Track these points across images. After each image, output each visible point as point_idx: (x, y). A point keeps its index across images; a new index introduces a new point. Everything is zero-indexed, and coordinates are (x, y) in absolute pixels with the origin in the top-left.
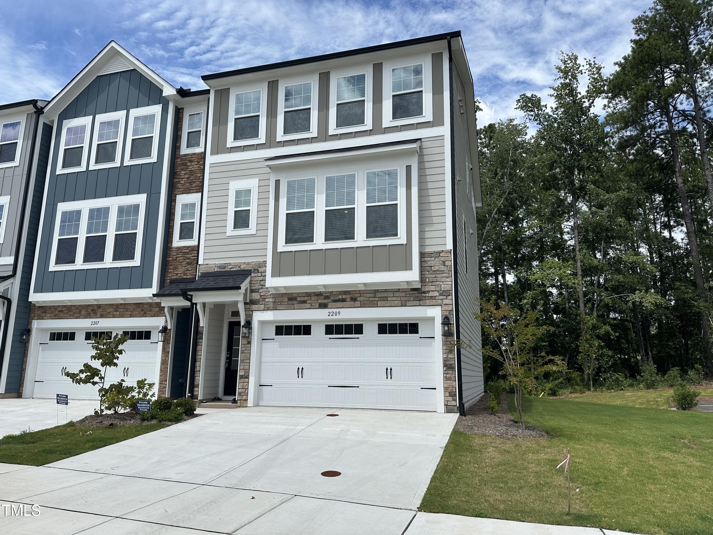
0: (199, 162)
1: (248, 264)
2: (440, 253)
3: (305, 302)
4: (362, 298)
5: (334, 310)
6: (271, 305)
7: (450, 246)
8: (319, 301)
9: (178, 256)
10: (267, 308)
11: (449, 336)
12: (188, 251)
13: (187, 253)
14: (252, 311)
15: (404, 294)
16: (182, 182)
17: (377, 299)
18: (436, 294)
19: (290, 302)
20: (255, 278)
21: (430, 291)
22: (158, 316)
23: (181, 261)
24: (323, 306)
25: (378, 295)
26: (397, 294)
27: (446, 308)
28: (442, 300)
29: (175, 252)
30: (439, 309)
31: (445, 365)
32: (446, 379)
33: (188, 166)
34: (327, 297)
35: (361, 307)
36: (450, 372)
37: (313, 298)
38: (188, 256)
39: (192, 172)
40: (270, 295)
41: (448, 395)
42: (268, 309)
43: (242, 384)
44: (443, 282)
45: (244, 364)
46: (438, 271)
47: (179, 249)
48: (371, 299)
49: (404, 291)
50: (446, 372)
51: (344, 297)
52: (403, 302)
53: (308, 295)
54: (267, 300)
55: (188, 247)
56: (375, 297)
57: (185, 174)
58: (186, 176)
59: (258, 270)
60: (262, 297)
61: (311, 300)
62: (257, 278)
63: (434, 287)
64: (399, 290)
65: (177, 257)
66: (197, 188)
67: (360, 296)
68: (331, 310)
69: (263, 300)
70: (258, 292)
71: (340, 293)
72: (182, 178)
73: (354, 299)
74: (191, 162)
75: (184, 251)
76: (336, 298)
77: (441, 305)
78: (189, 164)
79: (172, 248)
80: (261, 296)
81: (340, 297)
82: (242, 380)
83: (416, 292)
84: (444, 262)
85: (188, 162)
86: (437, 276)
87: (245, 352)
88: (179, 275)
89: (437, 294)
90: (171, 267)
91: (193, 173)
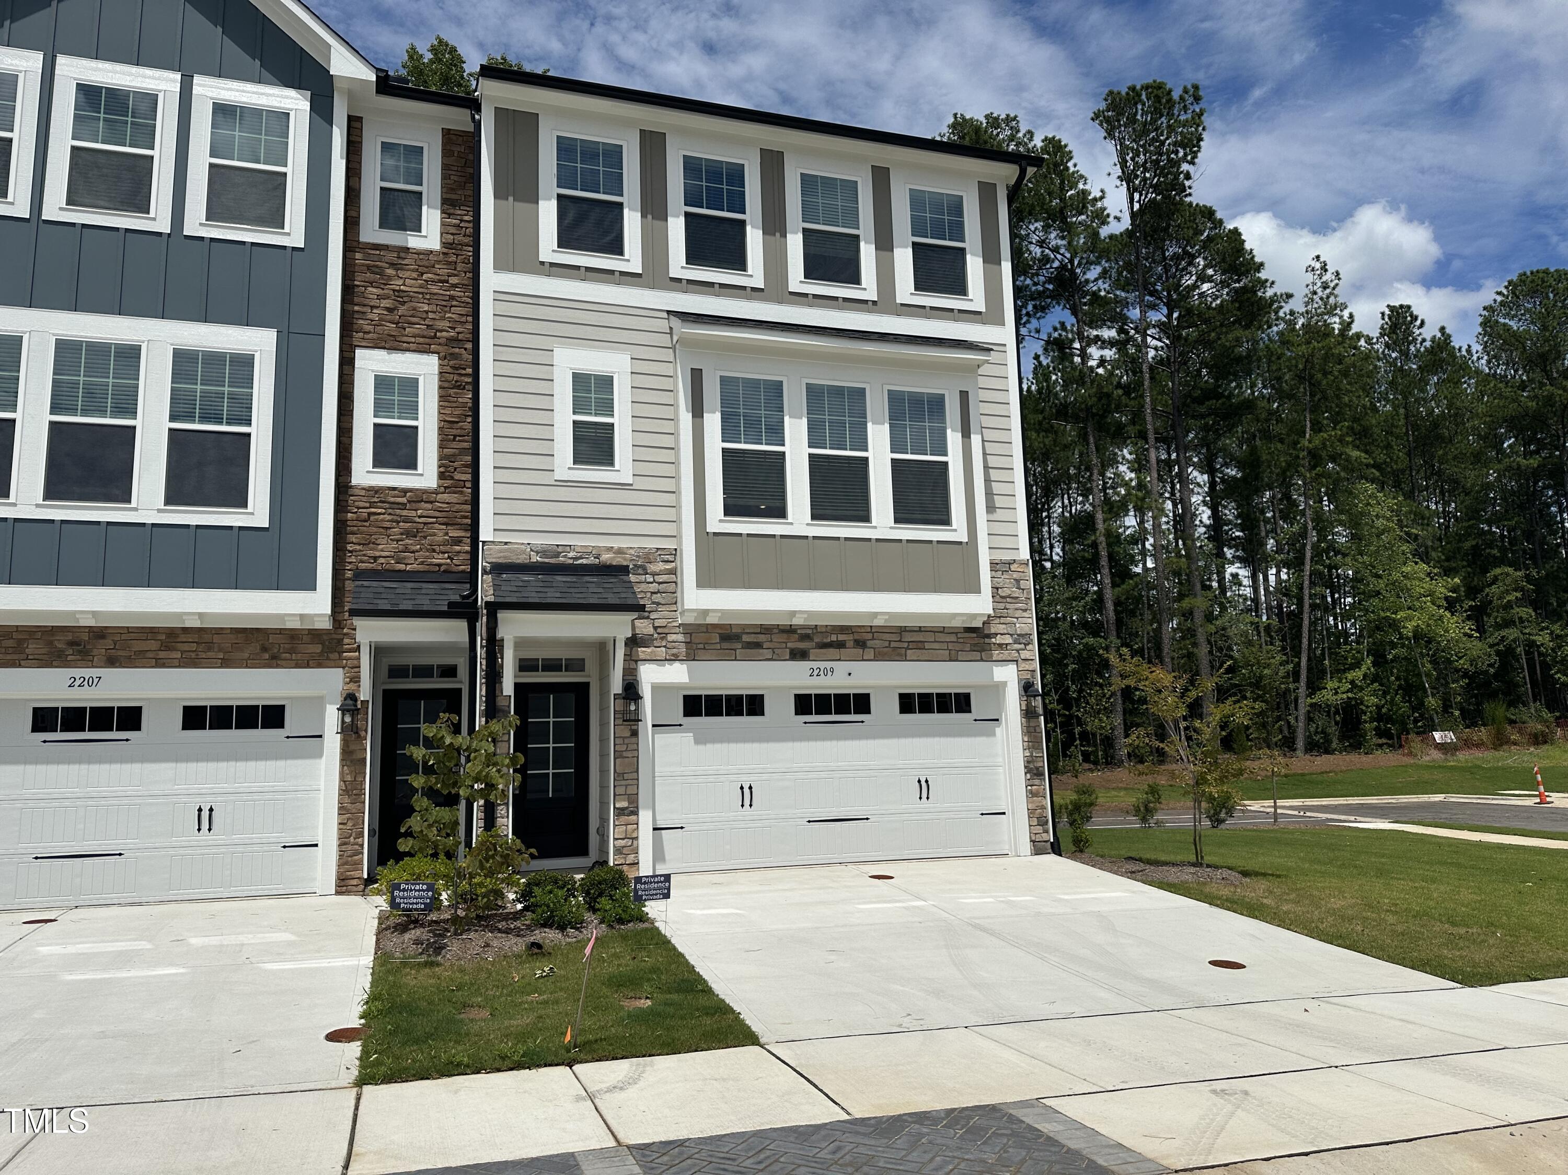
0: (422, 274)
1: (620, 551)
2: (1010, 563)
3: (758, 645)
4: (876, 643)
5: (822, 665)
6: (683, 649)
7: (1024, 553)
8: (789, 645)
9: (373, 510)
10: (673, 655)
11: (1033, 717)
12: (404, 500)
13: (403, 506)
14: (636, 661)
15: (953, 638)
16: (370, 316)
17: (905, 645)
18: (1008, 640)
19: (726, 645)
20: (639, 585)
21: (997, 634)
22: (320, 666)
23: (388, 524)
24: (799, 655)
25: (908, 637)
26: (942, 637)
27: (1026, 666)
28: (1018, 651)
29: (364, 499)
30: (1012, 668)
31: (1028, 770)
32: (1032, 794)
33: (390, 278)
34: (806, 637)
35: (875, 659)
36: (1037, 782)
37: (776, 638)
38: (405, 513)
39: (402, 294)
40: (679, 627)
41: (1036, 823)
42: (675, 658)
43: (624, 827)
44: (1017, 618)
45: (624, 783)
46: (1009, 597)
47: (376, 492)
48: (893, 644)
49: (953, 631)
50: (1031, 782)
51: (841, 637)
52: (953, 652)
53: (766, 630)
54: (671, 637)
55: (405, 491)
56: (900, 641)
57: (379, 297)
58: (386, 303)
59: (644, 568)
60: (659, 630)
61: (771, 641)
62: (643, 587)
63: (1004, 626)
64: (943, 630)
65: (370, 514)
66: (421, 340)
67: (873, 639)
68: (815, 665)
69: (662, 639)
70: (648, 618)
71: (833, 630)
72: (372, 307)
73: (861, 644)
74: (397, 270)
75: (392, 500)
76: (825, 640)
77: (1017, 661)
78: (390, 272)
79: (351, 487)
80: (655, 628)
81: (834, 638)
82: (624, 819)
83: (975, 635)
84: (1017, 581)
85: (387, 265)
86: (1008, 606)
87: (625, 754)
88: (382, 560)
89: (1011, 641)
90: (353, 538)
91: (405, 299)
